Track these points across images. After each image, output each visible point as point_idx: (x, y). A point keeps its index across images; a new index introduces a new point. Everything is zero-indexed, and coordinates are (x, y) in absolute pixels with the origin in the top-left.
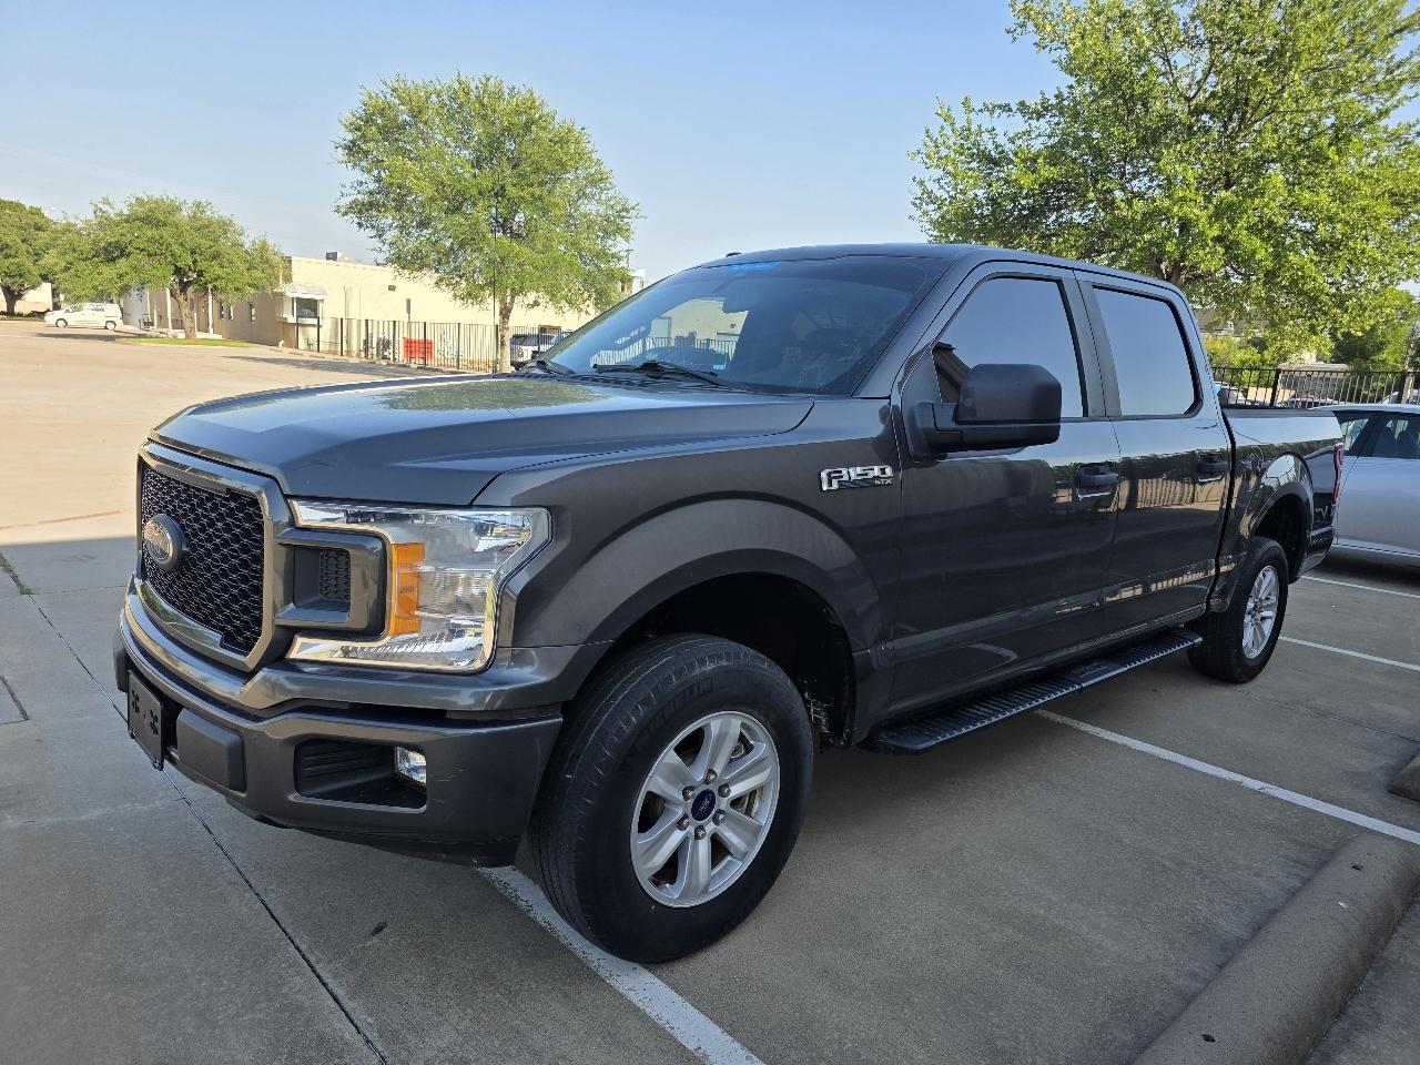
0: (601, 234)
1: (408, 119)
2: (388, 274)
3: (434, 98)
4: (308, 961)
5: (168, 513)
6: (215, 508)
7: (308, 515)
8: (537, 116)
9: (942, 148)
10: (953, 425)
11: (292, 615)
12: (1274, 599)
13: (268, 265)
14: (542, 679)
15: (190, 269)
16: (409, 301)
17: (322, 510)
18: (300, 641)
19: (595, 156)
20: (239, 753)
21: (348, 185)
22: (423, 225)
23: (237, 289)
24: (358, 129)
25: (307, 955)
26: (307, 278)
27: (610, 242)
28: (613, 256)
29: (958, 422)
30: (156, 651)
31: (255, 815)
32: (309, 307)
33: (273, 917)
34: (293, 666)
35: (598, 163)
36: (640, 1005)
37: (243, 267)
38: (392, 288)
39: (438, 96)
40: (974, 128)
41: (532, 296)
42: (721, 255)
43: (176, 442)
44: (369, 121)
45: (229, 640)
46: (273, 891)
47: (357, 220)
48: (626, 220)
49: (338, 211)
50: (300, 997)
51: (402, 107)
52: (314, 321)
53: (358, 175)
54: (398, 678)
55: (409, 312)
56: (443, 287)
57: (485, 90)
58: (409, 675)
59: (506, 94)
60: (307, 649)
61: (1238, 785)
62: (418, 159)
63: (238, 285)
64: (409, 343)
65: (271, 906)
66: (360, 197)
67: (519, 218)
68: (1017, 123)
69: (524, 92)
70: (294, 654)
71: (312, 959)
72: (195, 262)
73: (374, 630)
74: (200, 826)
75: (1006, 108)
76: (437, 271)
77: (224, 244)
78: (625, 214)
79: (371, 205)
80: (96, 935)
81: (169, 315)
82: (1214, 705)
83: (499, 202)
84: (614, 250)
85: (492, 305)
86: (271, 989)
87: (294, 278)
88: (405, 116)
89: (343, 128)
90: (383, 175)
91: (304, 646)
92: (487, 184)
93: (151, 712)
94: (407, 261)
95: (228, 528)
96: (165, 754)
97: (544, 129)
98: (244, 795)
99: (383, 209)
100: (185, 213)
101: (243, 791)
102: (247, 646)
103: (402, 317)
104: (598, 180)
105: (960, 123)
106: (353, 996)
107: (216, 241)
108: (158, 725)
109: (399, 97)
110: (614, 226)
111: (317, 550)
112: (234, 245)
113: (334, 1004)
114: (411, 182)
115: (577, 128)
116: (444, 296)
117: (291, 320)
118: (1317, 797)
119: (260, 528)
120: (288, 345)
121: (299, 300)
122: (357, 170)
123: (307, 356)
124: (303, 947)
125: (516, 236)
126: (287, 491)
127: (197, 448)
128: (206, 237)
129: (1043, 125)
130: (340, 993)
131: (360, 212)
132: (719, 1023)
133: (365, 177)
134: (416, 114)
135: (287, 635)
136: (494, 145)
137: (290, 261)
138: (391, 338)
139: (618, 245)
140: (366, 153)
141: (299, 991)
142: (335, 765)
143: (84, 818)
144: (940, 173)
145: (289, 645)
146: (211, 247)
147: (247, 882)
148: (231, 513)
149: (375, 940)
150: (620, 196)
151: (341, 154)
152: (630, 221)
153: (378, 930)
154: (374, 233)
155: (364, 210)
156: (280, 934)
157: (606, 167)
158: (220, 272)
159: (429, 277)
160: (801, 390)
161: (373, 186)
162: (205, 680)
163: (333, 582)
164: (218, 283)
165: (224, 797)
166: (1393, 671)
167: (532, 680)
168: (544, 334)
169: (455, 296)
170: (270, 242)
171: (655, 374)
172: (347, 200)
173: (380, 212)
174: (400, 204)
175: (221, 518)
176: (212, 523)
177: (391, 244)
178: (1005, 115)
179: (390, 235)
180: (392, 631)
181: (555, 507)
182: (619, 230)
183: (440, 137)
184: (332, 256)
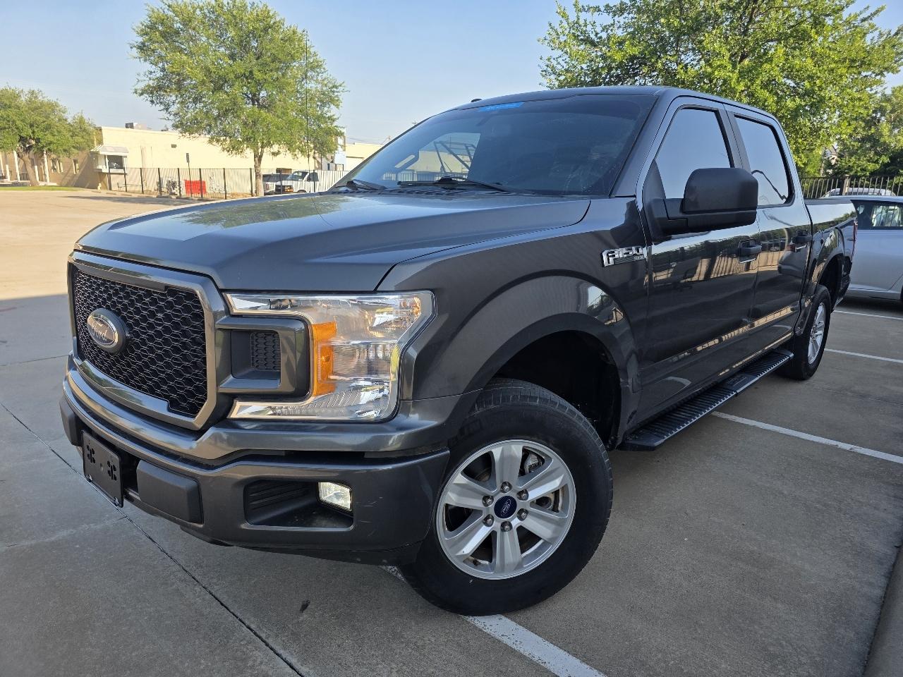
0: (319, 104)
1: (181, 27)
2: (174, 136)
3: (198, 12)
4: (260, 637)
5: (108, 308)
6: (154, 302)
7: (240, 305)
8: (272, 22)
9: (561, 36)
10: (681, 215)
11: (231, 384)
12: (823, 323)
13: (85, 134)
14: (433, 423)
15: (30, 138)
16: (187, 155)
17: (248, 300)
18: (238, 404)
19: (312, 50)
20: (196, 495)
21: (142, 73)
22: (196, 100)
23: (65, 150)
24: (146, 34)
25: (257, 632)
26: (113, 140)
27: (326, 109)
28: (329, 118)
29: (684, 213)
30: (97, 409)
31: (208, 539)
32: (117, 161)
33: (222, 604)
34: (234, 424)
35: (315, 54)
36: (514, 647)
37: (68, 135)
38: (174, 146)
39: (201, 10)
40: (581, 22)
41: (275, 148)
42: (466, 101)
43: (96, 250)
44: (152, 27)
45: (174, 406)
46: (215, 584)
47: (149, 99)
48: (336, 94)
49: (136, 92)
50: (263, 667)
51: (176, 18)
52: (121, 171)
53: (148, 66)
54: (317, 429)
55: (188, 161)
56: (214, 143)
57: (234, 5)
58: (324, 426)
59: (249, 8)
60: (242, 410)
61: (835, 448)
62: (191, 54)
63: (66, 148)
64: (189, 184)
65: (218, 596)
66: (151, 82)
67: (263, 93)
68: (607, 19)
69: (261, 6)
70: (234, 414)
71: (263, 636)
72: (33, 132)
73: (300, 392)
74: (144, 538)
75: (597, 9)
76: (209, 132)
77: (54, 119)
78: (335, 89)
79: (160, 88)
80: (89, 632)
81: (18, 171)
82: (794, 395)
83: (249, 83)
84: (329, 114)
85: (249, 153)
86: (239, 664)
87: (104, 140)
88: (179, 25)
89: (135, 34)
90: (166, 66)
91: (242, 408)
92: (240, 71)
93: (109, 463)
94: (187, 127)
95: (168, 318)
96: (125, 495)
97: (277, 31)
98: (201, 526)
99: (168, 90)
100: (23, 99)
101: (201, 523)
102: (193, 411)
103: (184, 165)
104: (315, 66)
105: (573, 18)
106: (304, 662)
107: (47, 117)
108: (117, 473)
109: (174, 11)
110: (329, 98)
111: (249, 332)
112: (60, 120)
113: (291, 671)
114: (187, 70)
115: (299, 31)
116: (216, 149)
117: (105, 170)
118: (886, 451)
119: (200, 317)
120: (104, 187)
121: (109, 157)
122: (148, 63)
123: (119, 195)
124: (253, 626)
125: (261, 107)
126: (221, 286)
127: (116, 253)
128: (39, 114)
129: (621, 20)
130: (293, 661)
131: (152, 93)
132: (575, 655)
133: (153, 68)
134: (187, 22)
135: (227, 401)
136: (243, 45)
137: (101, 130)
138: (177, 180)
139: (332, 111)
140: (153, 51)
141: (261, 663)
142: (274, 498)
143: (53, 539)
144: (560, 52)
145: (230, 407)
146: (44, 122)
147: (194, 578)
148: (170, 306)
149: (305, 616)
150: (331, 77)
151: (135, 52)
152: (339, 94)
153: (304, 607)
154: (162, 107)
155: (155, 92)
156: (231, 618)
157: (320, 57)
158: (50, 138)
159: (203, 139)
160: (570, 193)
161: (159, 74)
162: (137, 430)
163: (262, 356)
164: (51, 147)
165: (179, 526)
166: (891, 365)
167: (427, 424)
168: (282, 174)
169: (224, 149)
170: (85, 117)
171: (450, 186)
172: (141, 86)
173: (166, 92)
174: (180, 87)
175: (160, 309)
176: (153, 314)
177: (176, 114)
178: (596, 13)
179: (174, 109)
180: (315, 392)
181: (436, 289)
182: (332, 101)
183: (204, 39)
184: (130, 126)
